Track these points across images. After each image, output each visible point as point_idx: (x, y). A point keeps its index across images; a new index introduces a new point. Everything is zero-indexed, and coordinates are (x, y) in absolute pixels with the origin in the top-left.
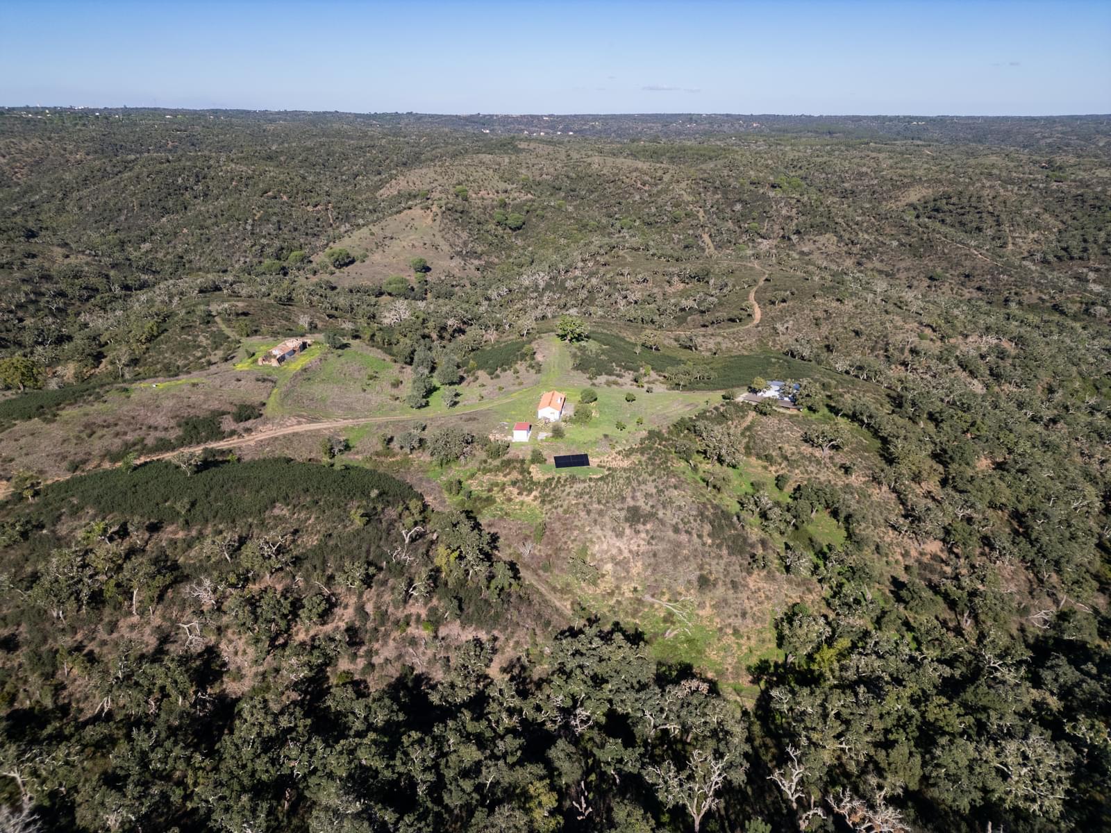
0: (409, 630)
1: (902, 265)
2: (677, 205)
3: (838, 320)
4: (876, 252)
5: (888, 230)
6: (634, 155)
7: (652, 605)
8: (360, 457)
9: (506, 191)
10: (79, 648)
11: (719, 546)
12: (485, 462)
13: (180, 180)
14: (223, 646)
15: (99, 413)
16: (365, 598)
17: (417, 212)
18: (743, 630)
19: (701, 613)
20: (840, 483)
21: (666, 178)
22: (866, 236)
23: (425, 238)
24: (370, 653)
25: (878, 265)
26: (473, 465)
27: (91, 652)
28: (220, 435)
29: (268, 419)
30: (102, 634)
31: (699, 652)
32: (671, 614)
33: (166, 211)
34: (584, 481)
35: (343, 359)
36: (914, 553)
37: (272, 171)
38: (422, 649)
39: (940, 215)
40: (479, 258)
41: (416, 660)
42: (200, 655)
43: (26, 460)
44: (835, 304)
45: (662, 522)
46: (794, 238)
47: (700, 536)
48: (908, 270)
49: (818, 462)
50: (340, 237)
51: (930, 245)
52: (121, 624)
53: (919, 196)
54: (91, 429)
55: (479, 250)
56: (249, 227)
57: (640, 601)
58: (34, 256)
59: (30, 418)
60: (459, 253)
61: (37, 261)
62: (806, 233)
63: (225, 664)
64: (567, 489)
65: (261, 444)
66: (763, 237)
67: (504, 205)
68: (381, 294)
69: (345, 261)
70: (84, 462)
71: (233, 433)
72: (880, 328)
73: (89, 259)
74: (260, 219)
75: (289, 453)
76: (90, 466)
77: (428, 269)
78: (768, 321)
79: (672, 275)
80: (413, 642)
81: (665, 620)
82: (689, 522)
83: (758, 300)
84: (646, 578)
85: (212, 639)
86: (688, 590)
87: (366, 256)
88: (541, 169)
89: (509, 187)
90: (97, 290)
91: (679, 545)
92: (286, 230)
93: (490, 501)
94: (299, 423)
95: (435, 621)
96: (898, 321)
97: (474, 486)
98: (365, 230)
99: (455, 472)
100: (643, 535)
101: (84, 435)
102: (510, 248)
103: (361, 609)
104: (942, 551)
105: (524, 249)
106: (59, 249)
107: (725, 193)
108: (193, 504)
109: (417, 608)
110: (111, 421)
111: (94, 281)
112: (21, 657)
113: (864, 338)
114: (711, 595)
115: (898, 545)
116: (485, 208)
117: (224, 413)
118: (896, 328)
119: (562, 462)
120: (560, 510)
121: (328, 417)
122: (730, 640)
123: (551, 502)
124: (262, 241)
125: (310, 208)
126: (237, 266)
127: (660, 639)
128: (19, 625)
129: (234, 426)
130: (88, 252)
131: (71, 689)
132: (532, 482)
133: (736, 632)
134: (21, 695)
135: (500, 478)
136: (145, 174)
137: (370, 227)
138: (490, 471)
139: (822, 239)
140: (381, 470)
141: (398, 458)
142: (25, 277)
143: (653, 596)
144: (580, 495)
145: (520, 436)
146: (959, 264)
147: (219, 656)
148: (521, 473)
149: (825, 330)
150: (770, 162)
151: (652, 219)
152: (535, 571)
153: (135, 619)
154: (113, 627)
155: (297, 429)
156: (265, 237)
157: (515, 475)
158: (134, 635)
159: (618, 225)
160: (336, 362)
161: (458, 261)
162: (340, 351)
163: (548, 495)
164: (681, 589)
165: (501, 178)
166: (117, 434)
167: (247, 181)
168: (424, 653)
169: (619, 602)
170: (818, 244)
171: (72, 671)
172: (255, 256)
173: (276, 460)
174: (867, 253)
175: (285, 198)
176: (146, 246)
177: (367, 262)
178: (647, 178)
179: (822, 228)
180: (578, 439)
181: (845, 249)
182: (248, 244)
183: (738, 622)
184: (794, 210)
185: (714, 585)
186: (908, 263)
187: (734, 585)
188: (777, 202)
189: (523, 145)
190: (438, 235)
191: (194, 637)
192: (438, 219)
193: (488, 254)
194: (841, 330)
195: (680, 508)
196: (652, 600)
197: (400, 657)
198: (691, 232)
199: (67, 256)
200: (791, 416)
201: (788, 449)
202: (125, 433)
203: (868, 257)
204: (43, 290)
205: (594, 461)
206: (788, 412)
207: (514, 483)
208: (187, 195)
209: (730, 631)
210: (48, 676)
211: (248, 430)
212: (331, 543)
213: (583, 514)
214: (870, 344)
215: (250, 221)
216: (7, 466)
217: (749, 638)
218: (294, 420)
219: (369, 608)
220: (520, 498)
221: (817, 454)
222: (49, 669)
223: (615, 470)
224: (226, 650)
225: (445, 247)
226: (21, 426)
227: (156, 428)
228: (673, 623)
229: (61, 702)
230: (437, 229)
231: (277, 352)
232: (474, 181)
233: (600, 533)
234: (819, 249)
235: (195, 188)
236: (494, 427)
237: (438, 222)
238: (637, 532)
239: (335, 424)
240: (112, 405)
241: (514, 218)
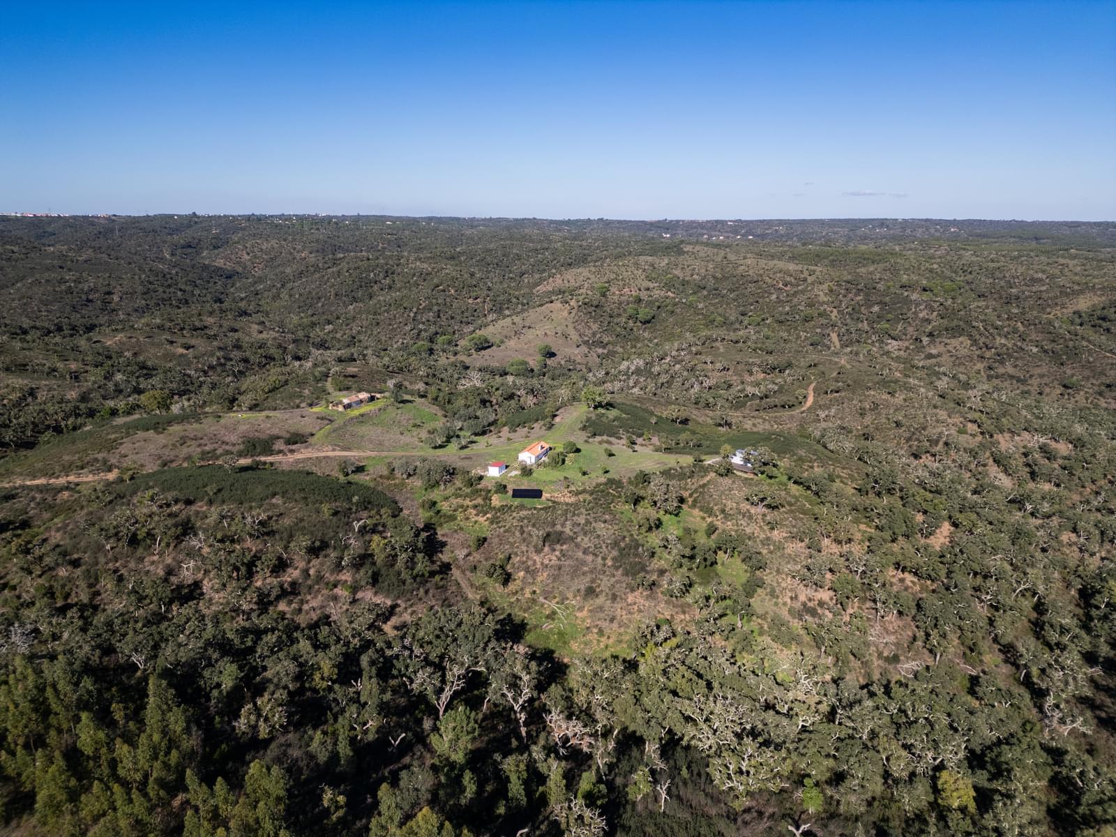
0: (335, 590)
1: (1038, 371)
2: (811, 305)
3: (884, 412)
4: (1010, 356)
5: (1033, 336)
6: (793, 258)
7: (542, 605)
8: (368, 478)
9: (648, 289)
10: (116, 571)
11: (617, 568)
12: (460, 489)
13: (372, 275)
14: (205, 582)
15: (194, 430)
16: (311, 565)
17: (557, 305)
18: (607, 631)
19: (579, 614)
20: (762, 536)
21: (810, 280)
22: (1003, 341)
23: (558, 328)
24: (302, 602)
25: (1011, 370)
26: (450, 490)
27: (122, 575)
28: (271, 452)
29: (311, 445)
30: (132, 565)
31: (565, 643)
32: (554, 613)
33: (355, 300)
34: (530, 509)
35: (399, 411)
36: (802, 598)
37: (450, 269)
38: (340, 605)
39: (1105, 325)
40: (604, 348)
41: (333, 611)
42: (189, 586)
43: (135, 457)
45: (577, 546)
46: (925, 340)
47: (604, 559)
48: (1042, 376)
49: (750, 517)
50: (486, 326)
51: (1074, 353)
52: (146, 560)
53: (1089, 304)
54: (183, 441)
55: (606, 340)
56: (412, 315)
57: (534, 601)
58: (236, 331)
59: (148, 430)
60: (586, 343)
61: (236, 335)
62: (939, 335)
63: (202, 594)
64: (514, 514)
65: (298, 461)
66: (893, 338)
67: (639, 300)
68: (506, 374)
69: (484, 346)
70: (172, 461)
71: (280, 452)
72: (922, 420)
73: (277, 335)
74: (424, 308)
75: (314, 469)
76: (174, 465)
77: (552, 355)
78: (816, 406)
79: (754, 364)
80: (335, 598)
81: (548, 617)
82: (601, 547)
83: (815, 390)
84: (547, 585)
85: (200, 576)
86: (575, 596)
87: (502, 342)
88: (694, 269)
89: (651, 285)
90: (274, 359)
91: (584, 563)
92: (444, 318)
93: (452, 518)
94: (334, 450)
95: (355, 589)
97: (445, 507)
98: (508, 320)
99: (436, 495)
100: (557, 553)
101: (178, 444)
102: (637, 339)
103: (306, 572)
104: (831, 599)
105: (650, 341)
106: (256, 327)
107: (867, 295)
108: (220, 490)
109: (346, 576)
110: (200, 435)
111: (273, 351)
112: (78, 572)
113: (904, 429)
114: (591, 602)
115: (791, 590)
116: (621, 303)
117: (278, 438)
118: (937, 421)
119: (518, 494)
120: (502, 530)
121: (358, 448)
122: (593, 636)
123: (497, 523)
124: (421, 326)
125: (470, 301)
126: (395, 346)
127: (538, 630)
128: (85, 553)
129: (283, 447)
130: (277, 329)
131: (103, 596)
132: (490, 507)
133: (601, 632)
134: (73, 594)
135: (467, 502)
136: (345, 270)
137: (514, 317)
138: (461, 496)
139: (954, 342)
140: (380, 488)
141: (397, 481)
142: (222, 345)
143: (546, 598)
144: (522, 519)
145: (494, 472)
146: (1103, 373)
147: (201, 588)
148: (484, 499)
149: (868, 419)
150: (935, 266)
151: (782, 318)
152: (463, 572)
153: (156, 558)
154: (141, 559)
155: (331, 454)
156: (423, 323)
157: (479, 501)
158: (152, 568)
159: (746, 322)
160: (392, 412)
161: (584, 349)
162: (401, 405)
163: (498, 518)
164: (570, 595)
165: (647, 277)
166: (200, 445)
167: (425, 276)
168: (341, 608)
169: (518, 600)
170: (949, 347)
171: (107, 584)
172: (412, 339)
173: (300, 472)
174: (1001, 358)
175: (453, 291)
176: (329, 328)
177: (503, 347)
178: (788, 279)
179: (955, 332)
180: (543, 477)
181: (978, 352)
182: (408, 328)
183: (604, 625)
184: (935, 313)
185: (597, 596)
186: (1044, 370)
187: (614, 598)
188: (917, 305)
189: (688, 248)
190: (571, 326)
191: (188, 572)
192: (574, 312)
193: (614, 344)
194: (884, 420)
195: (599, 536)
196: (544, 601)
197: (322, 607)
198: (818, 330)
199: (261, 332)
201: (730, 504)
202: (206, 445)
203: (1002, 362)
204: (232, 356)
205: (545, 495)
206: (746, 476)
207: (475, 507)
208: (376, 287)
209: (595, 630)
210: (91, 586)
211: (292, 451)
212: (301, 525)
213: (517, 534)
214: (907, 435)
215: (415, 310)
216: (122, 460)
217: (609, 638)
218: (331, 448)
219: (312, 572)
220: (476, 518)
221: (753, 511)
222: (92, 580)
223: (558, 503)
224: (206, 586)
225: (574, 336)
226: (141, 434)
227: (227, 444)
228: (553, 619)
229: (95, 602)
230: (571, 320)
231: (346, 401)
232: (622, 280)
233: (524, 549)
234: (949, 351)
235: (383, 281)
236: (480, 465)
237: (573, 315)
238: (554, 550)
239: (362, 454)
240: (208, 426)
241: (644, 313)
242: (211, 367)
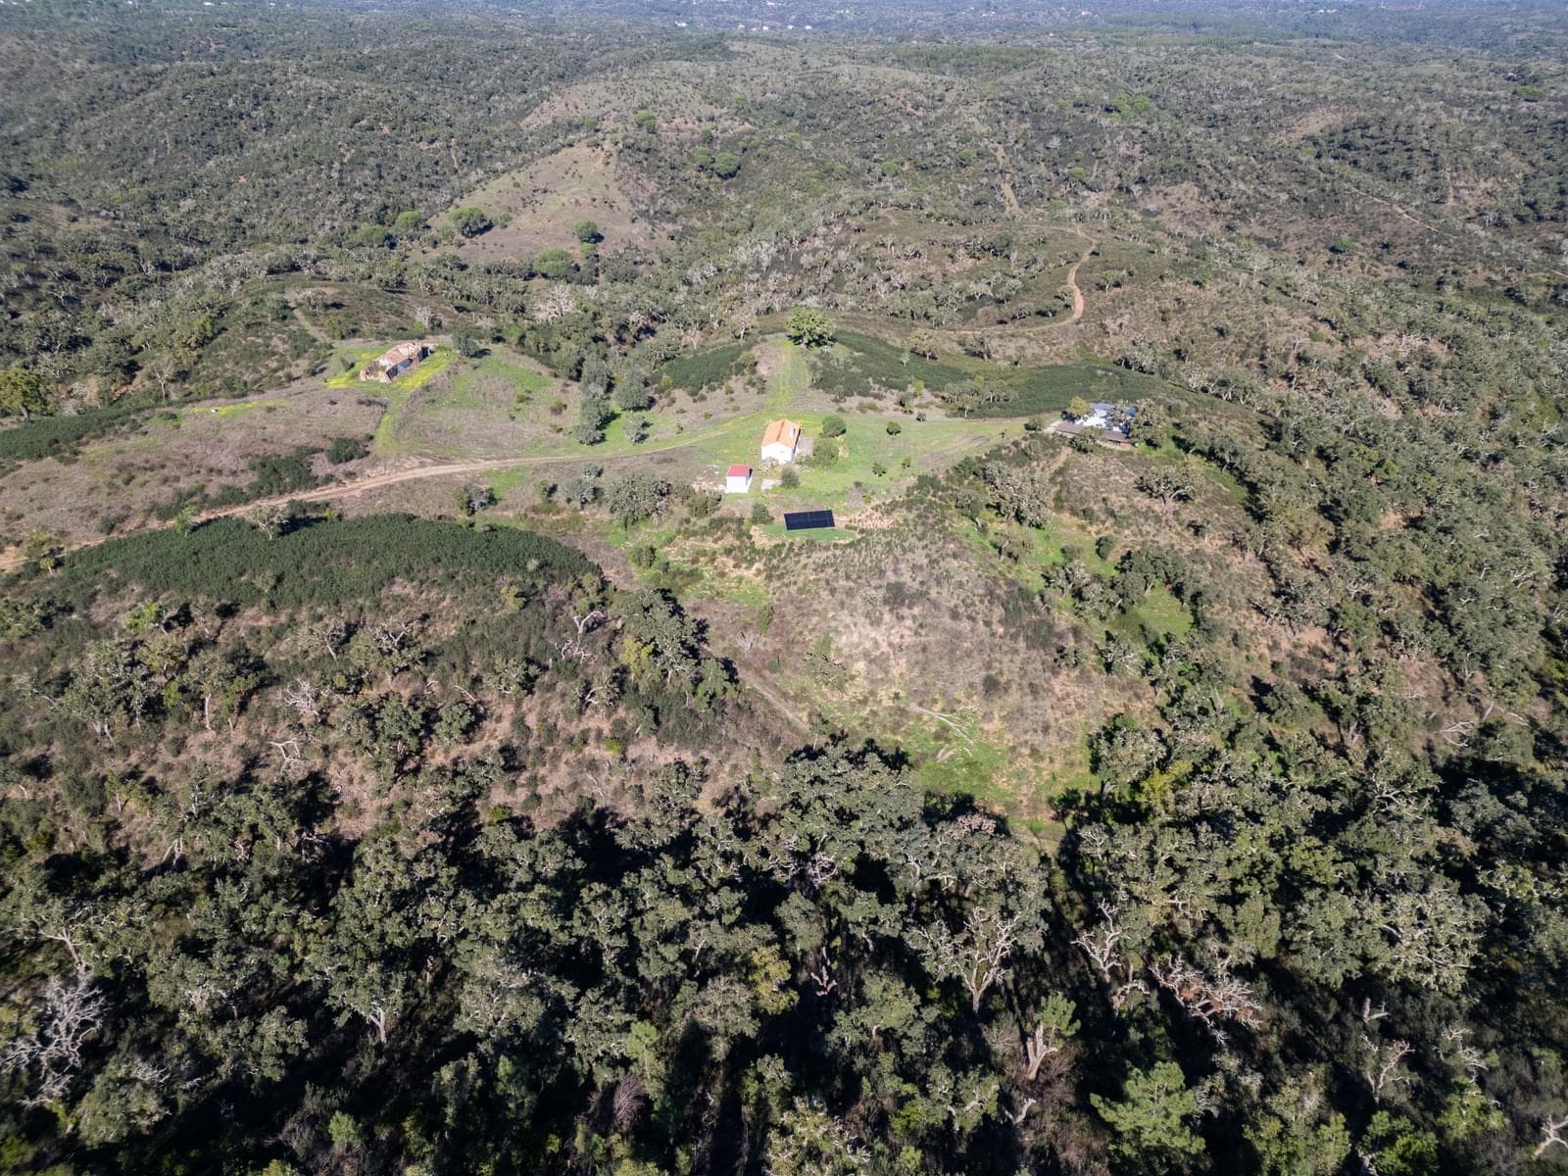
0: (587, 750)
1: (1292, 229)
2: (964, 140)
3: (1195, 313)
4: (1255, 210)
5: (1274, 177)
6: (902, 62)
7: (919, 717)
8: (510, 514)
9: (712, 119)
10: (135, 774)
11: (1014, 637)
12: (688, 521)
13: (231, 103)
14: (332, 771)
15: (138, 450)
16: (524, 708)
17: (582, 150)
18: (1044, 749)
19: (987, 727)
20: (1187, 549)
21: (950, 98)
22: (1242, 186)
23: (594, 191)
24: (534, 781)
25: (1258, 230)
26: (670, 526)
27: (151, 781)
28: (310, 481)
29: (377, 459)
30: (165, 755)
31: (983, 779)
32: (945, 729)
33: (213, 150)
34: (827, 549)
35: (480, 372)
36: (1285, 645)
37: (365, 88)
38: (604, 777)
39: (1351, 154)
40: (673, 220)
41: (598, 790)
42: (302, 783)
43: (40, 517)
44: (1191, 289)
45: (935, 605)
46: (1136, 189)
47: (987, 624)
48: (1300, 236)
49: (1158, 519)
50: (470, 190)
51: (1334, 198)
52: (190, 741)
53: (1322, 125)
54: (128, 473)
55: (674, 209)
56: (335, 175)
57: (903, 712)
58: (25, 219)
59: (40, 457)
60: (644, 214)
61: (31, 227)
62: (1154, 182)
63: (336, 796)
64: (803, 560)
65: (370, 495)
66: (1090, 189)
67: (709, 140)
68: (532, 275)
69: (479, 227)
70: (122, 519)
71: (329, 479)
72: (1256, 324)
73: (107, 223)
74: (351, 161)
75: (410, 508)
76: (131, 525)
77: (599, 238)
78: (1095, 314)
79: (955, 245)
80: (593, 766)
81: (937, 737)
82: (973, 604)
83: (1080, 283)
84: (912, 681)
85: (317, 762)
86: (969, 697)
87: (509, 219)
88: (764, 84)
89: (717, 112)
90: (122, 270)
91: (958, 635)
92: (389, 179)
93: (694, 576)
94: (422, 465)
95: (622, 738)
96: (1282, 313)
97: (672, 555)
98: (505, 179)
99: (646, 535)
100: (908, 622)
101: (119, 482)
102: (719, 205)
103: (519, 722)
104: (1325, 641)
105: (739, 206)
106: (62, 209)
107: (1036, 121)
108: (279, 579)
109: (598, 721)
110: (155, 460)
111: (117, 256)
112: (57, 785)
113: (1231, 338)
114: (1000, 702)
115: (1264, 634)
116: (681, 145)
117: (315, 451)
118: (1278, 324)
119: (795, 522)
120: (793, 589)
121: (463, 456)
122: (1025, 762)
123: (780, 577)
124: (356, 195)
125: (423, 146)
126: (321, 234)
127: (929, 762)
128: (50, 743)
129: (330, 469)
130: (104, 213)
131: (127, 828)
132: (754, 550)
133: (1034, 752)
134: (62, 836)
135: (709, 544)
136: (180, 94)
137: (514, 173)
138: (694, 534)
139: (1177, 191)
140: (541, 532)
141: (564, 515)
142: (15, 250)
143: (921, 705)
144: (821, 568)
145: (736, 485)
146: (1375, 228)
147: (327, 785)
148: (738, 537)
149: (1175, 327)
150: (1104, 71)
151: (927, 161)
152: (758, 672)
153: (210, 735)
154: (179, 746)
155: (420, 473)
156: (359, 189)
157: (730, 540)
158: (210, 757)
159: (878, 170)
160: (470, 377)
161: (643, 225)
162: (476, 361)
163: (776, 568)
164: (960, 695)
165: (705, 97)
166: (165, 481)
167: (329, 102)
168: (608, 781)
169: (874, 713)
170: (1171, 200)
171: (127, 804)
172: (346, 218)
173: (393, 517)
174: (1242, 212)
175: (386, 130)
176: (188, 204)
177: (511, 228)
178: (920, 98)
179: (1177, 174)
180: (819, 488)
181: (1210, 205)
182: (335, 199)
183: (1037, 739)
184: (1138, 147)
185: (1006, 690)
186: (1300, 227)
187: (1034, 689)
188: (1113, 134)
189: (736, 47)
190: (614, 186)
191: (291, 760)
192: (613, 160)
193: (687, 214)
194: (1198, 327)
195: (961, 585)
196: (919, 710)
197: (575, 785)
198: (985, 180)
199: (75, 220)
200: (1122, 454)
201: (1116, 500)
202: (177, 479)
203: (1244, 218)
204: (43, 270)
205: (840, 521)
206: (1118, 448)
207: (728, 552)
208: (243, 126)
209: (1026, 751)
210: (96, 812)
211: (351, 475)
212: (475, 633)
213: (825, 594)
214: (1240, 348)
215: (336, 165)
216: (15, 524)
217: (1052, 761)
218: (416, 462)
219: (532, 721)
220: (738, 572)
221: (1156, 508)
222: (95, 802)
223: (870, 532)
224: (336, 778)
225: (623, 204)
226: (28, 468)
227: (220, 472)
228: (948, 740)
229: (115, 845)
230: (611, 176)
231: (386, 362)
232: (665, 103)
233: (848, 620)
234: (1172, 206)
235: (254, 114)
236: (699, 473)
237: (612, 166)
238: (900, 618)
239: (473, 467)
240: (153, 439)
241: (724, 160)
242: (12, 294)
